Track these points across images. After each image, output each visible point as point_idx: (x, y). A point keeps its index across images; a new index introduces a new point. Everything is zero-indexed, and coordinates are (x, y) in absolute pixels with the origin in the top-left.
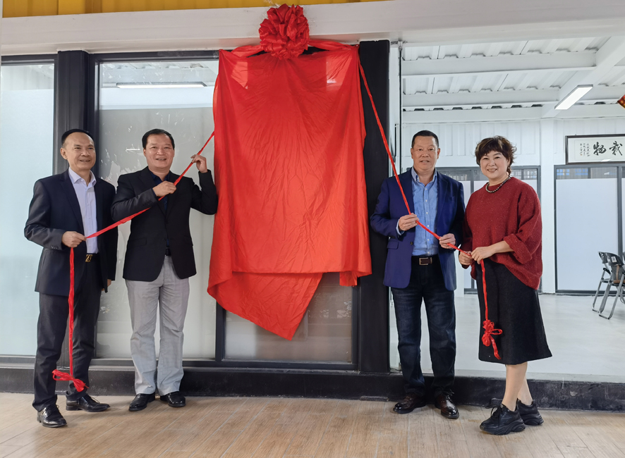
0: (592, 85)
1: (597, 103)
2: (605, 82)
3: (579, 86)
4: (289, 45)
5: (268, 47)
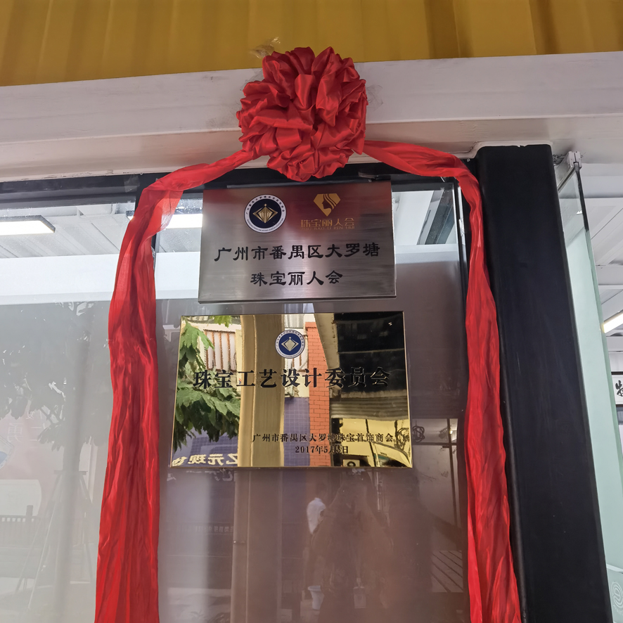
4: (319, 134)
5: (263, 141)
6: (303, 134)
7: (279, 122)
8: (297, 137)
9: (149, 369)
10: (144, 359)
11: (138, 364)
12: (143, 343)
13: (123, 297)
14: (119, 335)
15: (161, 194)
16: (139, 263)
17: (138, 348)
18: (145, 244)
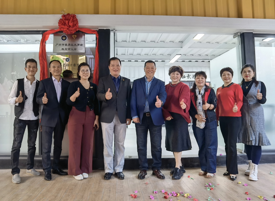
0: (181, 55)
1: (182, 61)
2: (185, 54)
3: (177, 55)
4: (70, 28)
5: (61, 29)
6: (67, 28)
7: (64, 27)
8: (66, 29)
9: (45, 63)
10: (45, 62)
11: (44, 62)
12: (44, 59)
13: (41, 52)
14: (41, 58)
15: (46, 34)
16: (43, 46)
17: (43, 60)
18: (44, 43)
